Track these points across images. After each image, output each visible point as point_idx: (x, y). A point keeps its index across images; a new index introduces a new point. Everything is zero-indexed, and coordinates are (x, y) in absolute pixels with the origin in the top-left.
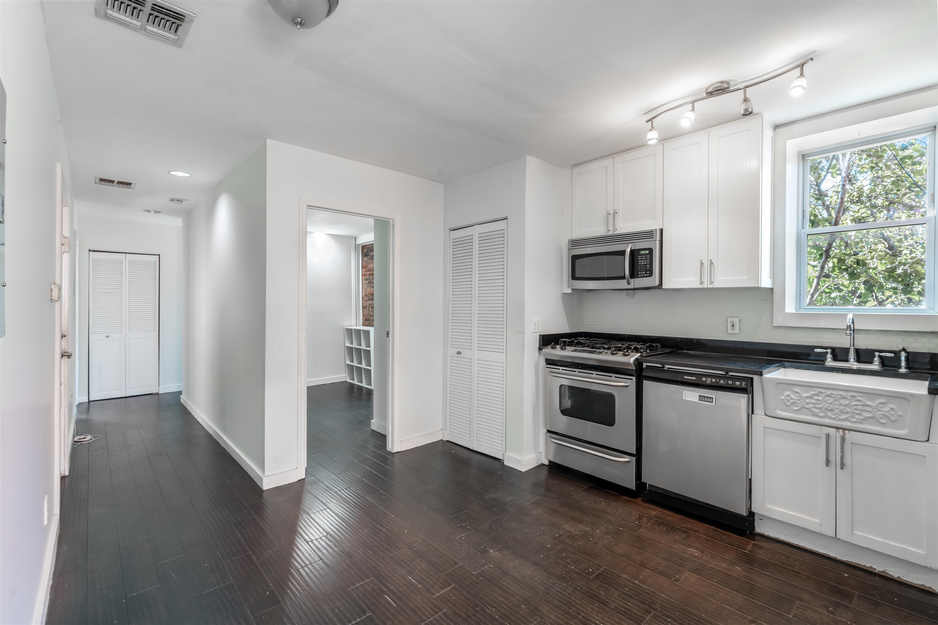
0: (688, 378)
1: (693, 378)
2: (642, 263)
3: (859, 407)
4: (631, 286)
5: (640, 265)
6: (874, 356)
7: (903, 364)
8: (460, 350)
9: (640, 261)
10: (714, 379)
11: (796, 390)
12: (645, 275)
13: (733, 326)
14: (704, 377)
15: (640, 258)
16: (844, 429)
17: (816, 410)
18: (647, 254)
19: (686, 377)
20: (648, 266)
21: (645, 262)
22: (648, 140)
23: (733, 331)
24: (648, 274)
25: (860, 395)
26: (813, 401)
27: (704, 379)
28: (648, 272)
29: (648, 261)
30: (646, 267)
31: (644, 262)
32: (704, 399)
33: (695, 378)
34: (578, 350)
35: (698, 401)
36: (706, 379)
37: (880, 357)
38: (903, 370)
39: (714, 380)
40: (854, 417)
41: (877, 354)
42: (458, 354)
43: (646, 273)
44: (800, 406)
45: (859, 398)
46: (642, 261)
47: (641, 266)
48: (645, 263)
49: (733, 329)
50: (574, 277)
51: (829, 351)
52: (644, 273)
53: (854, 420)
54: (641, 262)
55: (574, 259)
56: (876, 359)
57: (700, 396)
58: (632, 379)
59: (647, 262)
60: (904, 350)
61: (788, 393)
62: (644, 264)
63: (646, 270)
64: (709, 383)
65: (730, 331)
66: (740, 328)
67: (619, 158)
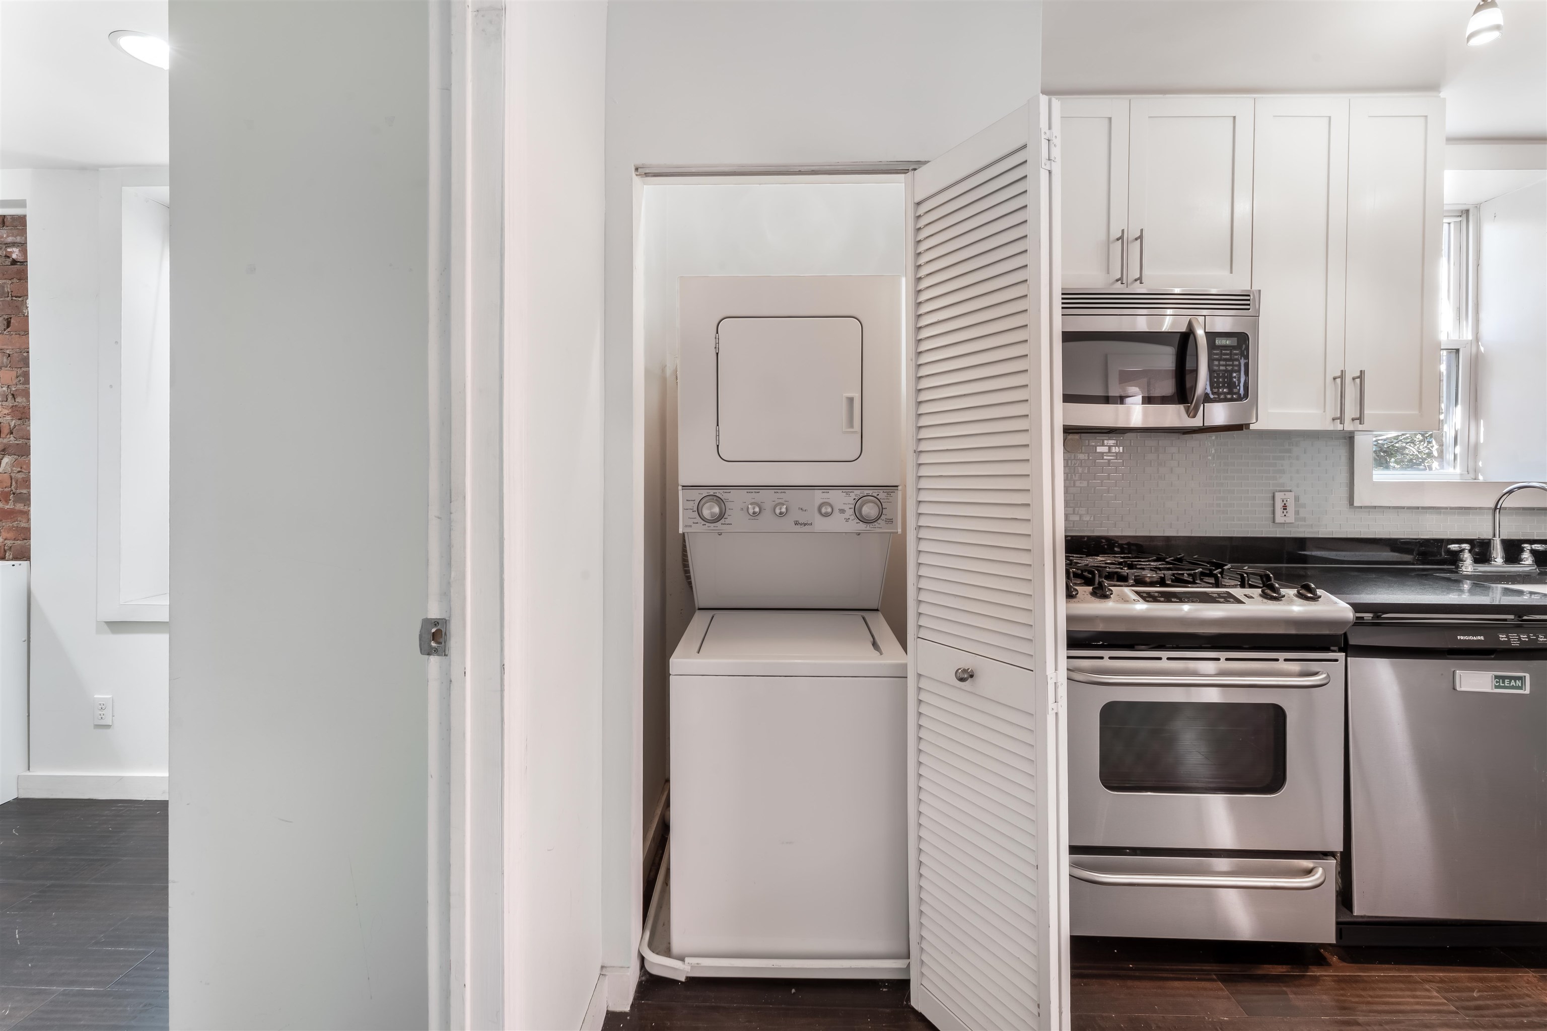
0: (1466, 638)
1: (1479, 638)
2: (1222, 368)
4: (1197, 422)
5: (1219, 370)
6: (1522, 550)
9: (1216, 363)
10: (1523, 633)
12: (1229, 396)
13: (1285, 507)
14: (1502, 633)
15: (1219, 354)
18: (1234, 348)
19: (1462, 638)
20: (1235, 374)
21: (1229, 365)
23: (1285, 518)
24: (1239, 393)
27: (1503, 637)
28: (1240, 390)
29: (1238, 362)
30: (1231, 377)
31: (1226, 365)
32: (1504, 682)
33: (1482, 638)
34: (1150, 594)
35: (1489, 690)
36: (1508, 637)
37: (1533, 552)
39: (1524, 637)
41: (1527, 546)
43: (1234, 392)
46: (1222, 363)
47: (1218, 374)
48: (1229, 368)
49: (1285, 513)
51: (1466, 546)
52: (1231, 390)
54: (1219, 365)
56: (1527, 555)
57: (1496, 677)
58: (1336, 660)
59: (1233, 365)
62: (1226, 371)
64: (1515, 644)
65: (1279, 518)
66: (1297, 513)
67: (1145, 105)
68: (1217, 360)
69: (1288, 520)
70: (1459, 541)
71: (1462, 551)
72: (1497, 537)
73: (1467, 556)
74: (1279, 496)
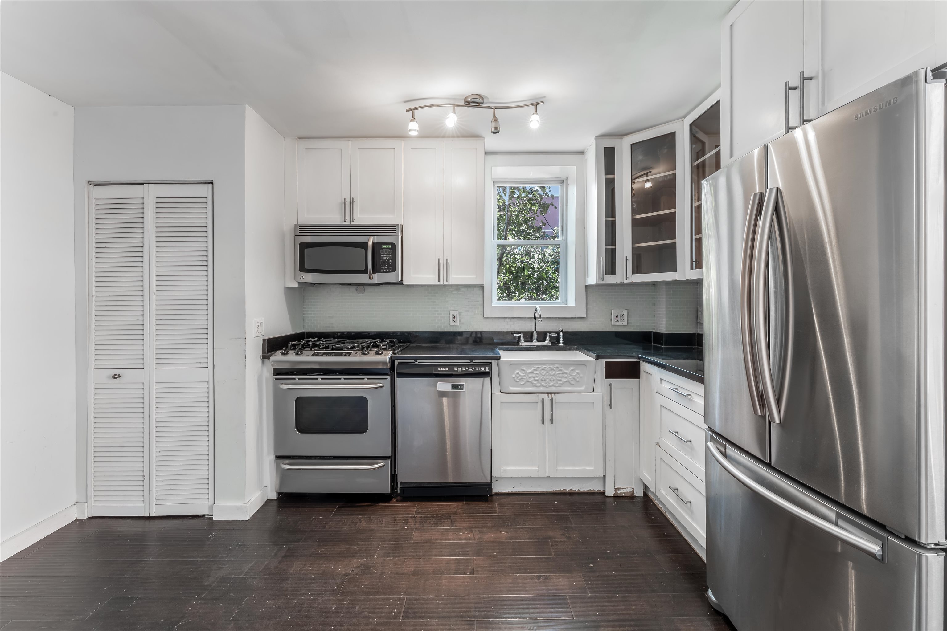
0: (441, 369)
1: (446, 369)
2: (384, 258)
3: (560, 375)
4: (373, 281)
5: (382, 259)
6: (547, 336)
7: (561, 340)
8: (117, 372)
9: (382, 256)
10: (464, 367)
11: (523, 368)
12: (388, 270)
13: (454, 318)
14: (456, 367)
15: (382, 252)
16: (551, 393)
17: (535, 382)
18: (389, 249)
19: (440, 369)
20: (390, 261)
21: (387, 257)
22: (410, 130)
23: (454, 323)
24: (390, 269)
25: (561, 366)
26: (534, 375)
27: (455, 369)
28: (390, 268)
29: (391, 256)
30: (388, 262)
31: (386, 257)
32: (456, 387)
33: (447, 369)
34: (319, 353)
35: (450, 390)
36: (457, 369)
37: (550, 336)
38: (561, 345)
39: (464, 369)
40: (557, 383)
41: (548, 334)
42: (115, 378)
43: (388, 268)
44: (525, 380)
45: (561, 368)
46: (384, 256)
47: (383, 261)
48: (388, 258)
49: (454, 321)
50: (303, 269)
51: (522, 334)
52: (386, 268)
53: (557, 385)
54: (383, 257)
55: (303, 247)
56: (548, 338)
57: (452, 385)
58: (386, 379)
59: (389, 257)
60: (562, 331)
61: (517, 371)
62: (386, 259)
63: (389, 265)
64: (459, 371)
65: (452, 323)
66: (460, 320)
67: (356, 144)
68: (382, 254)
69: (456, 324)
70: (520, 333)
71: (521, 336)
72: (535, 331)
73: (522, 338)
74: (452, 313)
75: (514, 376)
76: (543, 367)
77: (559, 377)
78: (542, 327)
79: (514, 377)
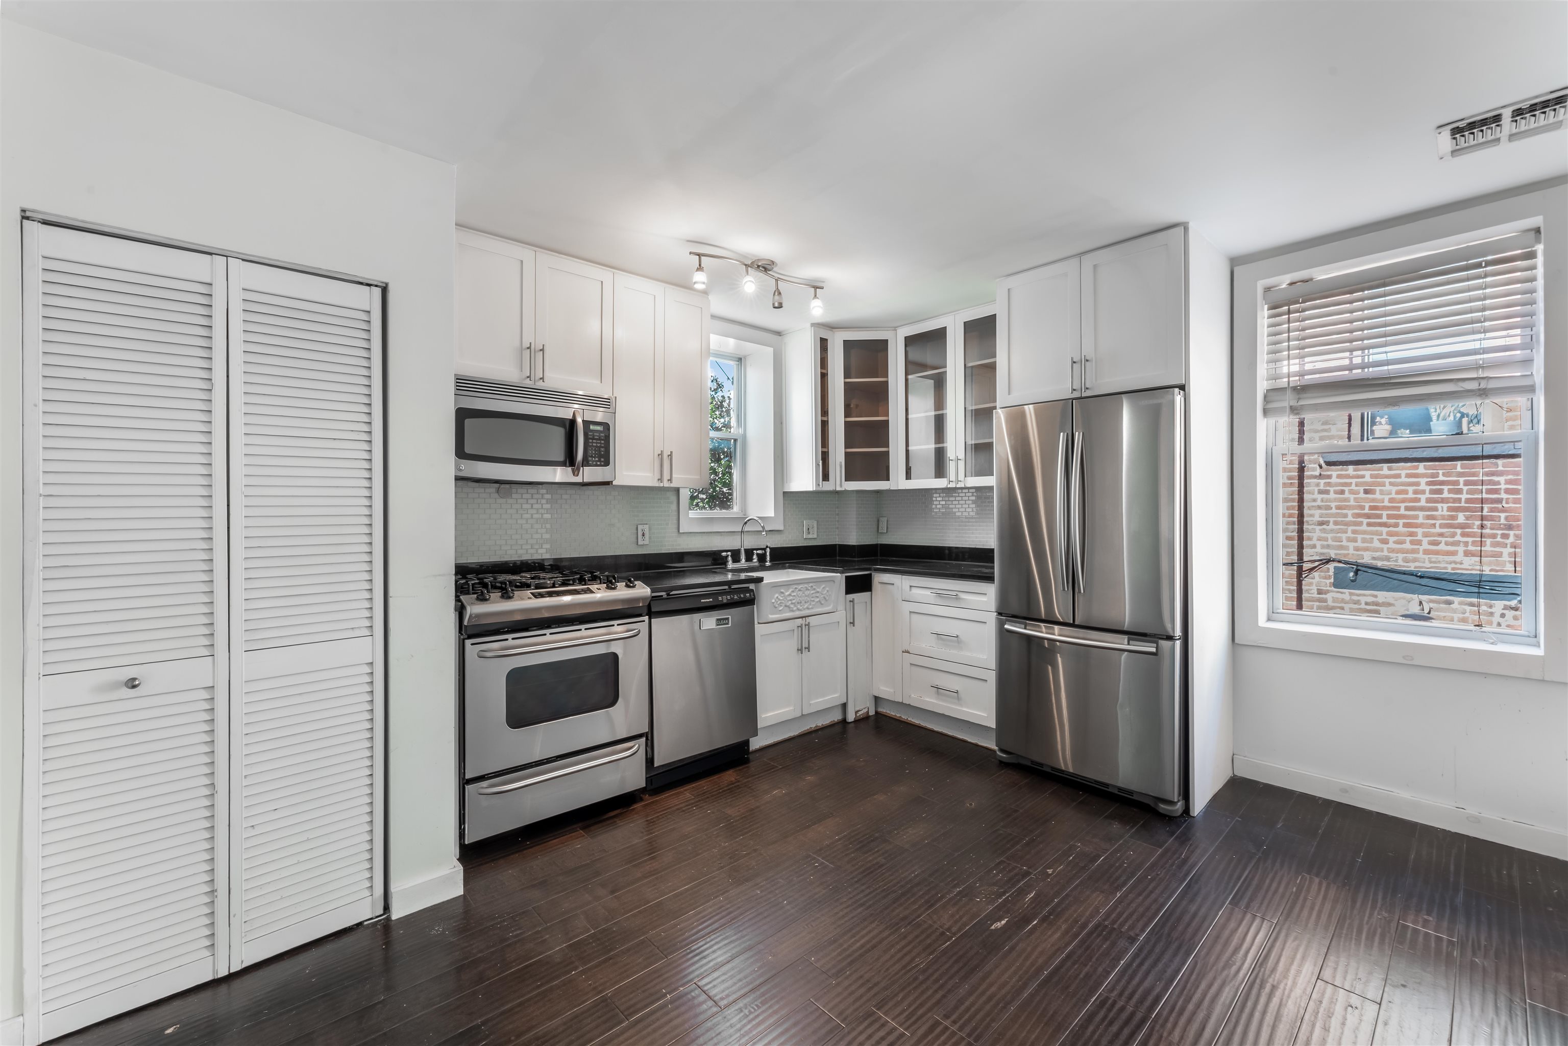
0: (705, 601)
1: (709, 600)
2: (594, 444)
3: (814, 595)
4: (578, 479)
5: (590, 446)
7: (768, 559)
8: (133, 672)
9: (591, 441)
10: (728, 595)
11: (782, 590)
12: (599, 463)
13: (643, 536)
14: (720, 596)
15: (591, 435)
16: (805, 617)
17: (792, 606)
18: (600, 432)
19: (703, 601)
20: (602, 449)
21: (599, 443)
22: (695, 283)
23: (643, 542)
24: (602, 462)
25: (814, 584)
26: (791, 598)
27: (720, 598)
28: (602, 459)
29: (603, 442)
30: (600, 451)
31: (597, 443)
32: (722, 622)
33: (712, 600)
34: (540, 594)
35: (714, 627)
36: (722, 598)
37: (758, 554)
38: (768, 564)
39: (729, 597)
40: (810, 604)
41: (755, 552)
42: (130, 688)
43: (599, 461)
44: (783, 605)
45: (814, 587)
46: (594, 441)
47: (592, 449)
48: (599, 445)
49: (643, 539)
50: (461, 453)
51: (729, 553)
52: (597, 459)
53: (811, 607)
54: (593, 443)
55: (462, 415)
56: (755, 557)
57: (717, 620)
58: (645, 621)
59: (600, 443)
60: (767, 547)
61: (777, 595)
62: (597, 447)
63: (600, 456)
64: (725, 601)
65: (640, 542)
66: (650, 538)
67: (546, 259)
68: (591, 439)
69: (647, 543)
70: (727, 551)
71: (728, 556)
72: (743, 548)
73: (730, 558)
74: (640, 527)
75: (773, 601)
76: (800, 587)
77: (813, 597)
78: (749, 542)
79: (773, 603)
